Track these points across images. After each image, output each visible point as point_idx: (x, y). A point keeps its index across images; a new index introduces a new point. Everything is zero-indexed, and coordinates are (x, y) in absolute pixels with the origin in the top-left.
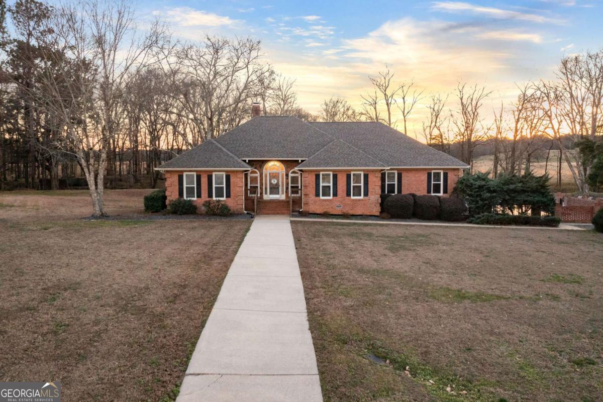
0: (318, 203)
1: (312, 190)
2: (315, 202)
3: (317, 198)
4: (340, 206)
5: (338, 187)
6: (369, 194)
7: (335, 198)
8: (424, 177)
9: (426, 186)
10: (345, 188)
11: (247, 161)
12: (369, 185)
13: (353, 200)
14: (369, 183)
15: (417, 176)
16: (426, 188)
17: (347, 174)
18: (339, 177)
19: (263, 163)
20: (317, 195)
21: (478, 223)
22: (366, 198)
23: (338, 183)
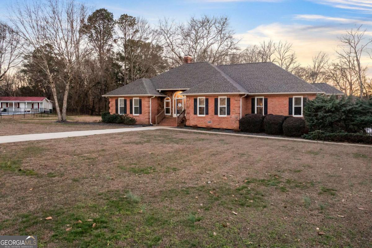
0: (196, 119)
1: (192, 110)
2: (194, 118)
3: (195, 116)
4: (211, 122)
5: (209, 108)
6: (231, 113)
7: (207, 116)
8: (286, 101)
9: (288, 109)
10: (213, 109)
11: (160, 91)
12: (231, 107)
13: (220, 118)
14: (231, 105)
15: (280, 100)
16: (288, 111)
17: (215, 99)
18: (210, 101)
19: (173, 93)
20: (195, 113)
21: (310, 139)
22: (229, 116)
23: (209, 105)
